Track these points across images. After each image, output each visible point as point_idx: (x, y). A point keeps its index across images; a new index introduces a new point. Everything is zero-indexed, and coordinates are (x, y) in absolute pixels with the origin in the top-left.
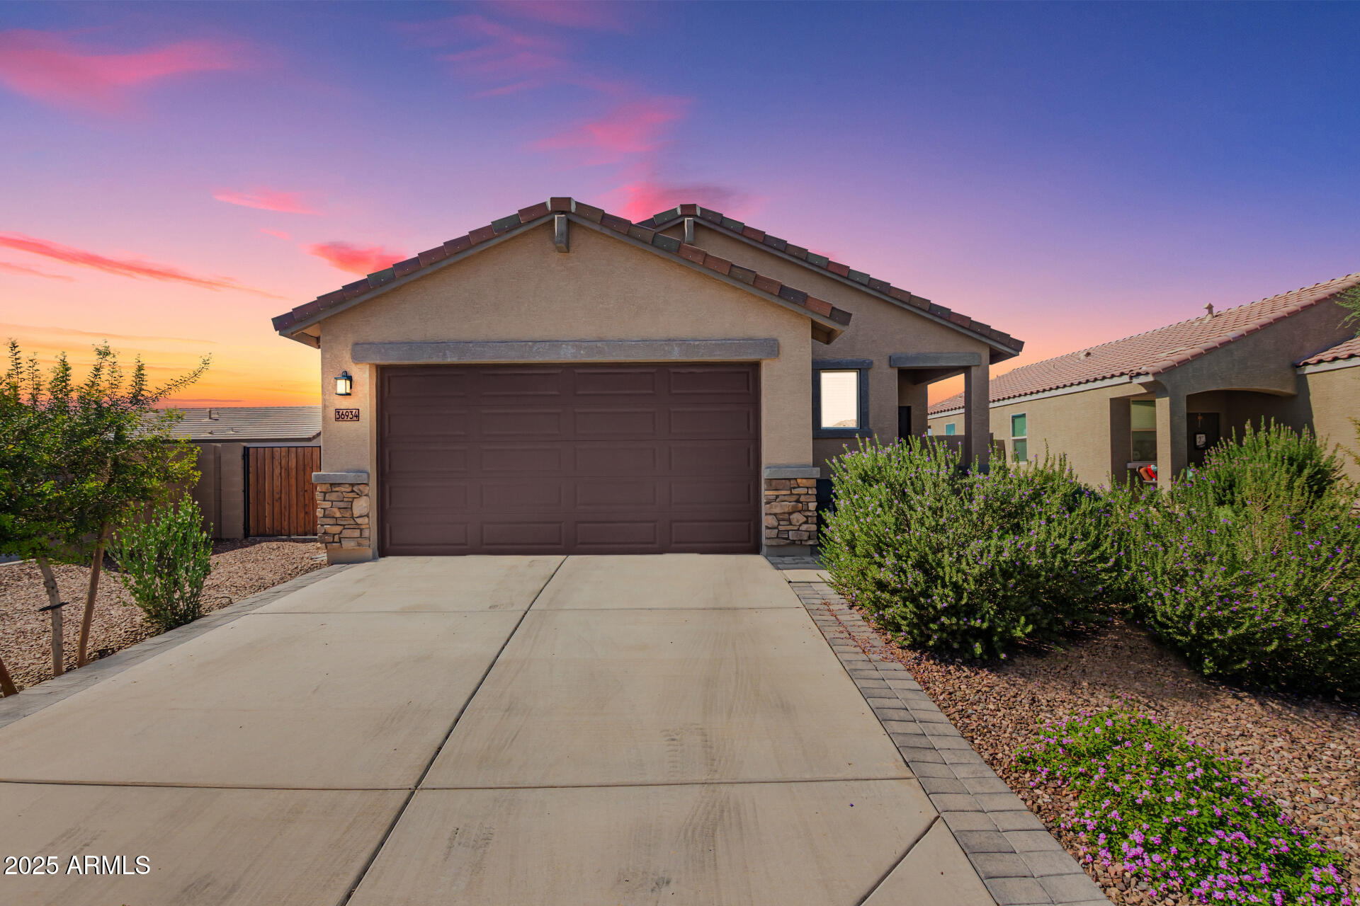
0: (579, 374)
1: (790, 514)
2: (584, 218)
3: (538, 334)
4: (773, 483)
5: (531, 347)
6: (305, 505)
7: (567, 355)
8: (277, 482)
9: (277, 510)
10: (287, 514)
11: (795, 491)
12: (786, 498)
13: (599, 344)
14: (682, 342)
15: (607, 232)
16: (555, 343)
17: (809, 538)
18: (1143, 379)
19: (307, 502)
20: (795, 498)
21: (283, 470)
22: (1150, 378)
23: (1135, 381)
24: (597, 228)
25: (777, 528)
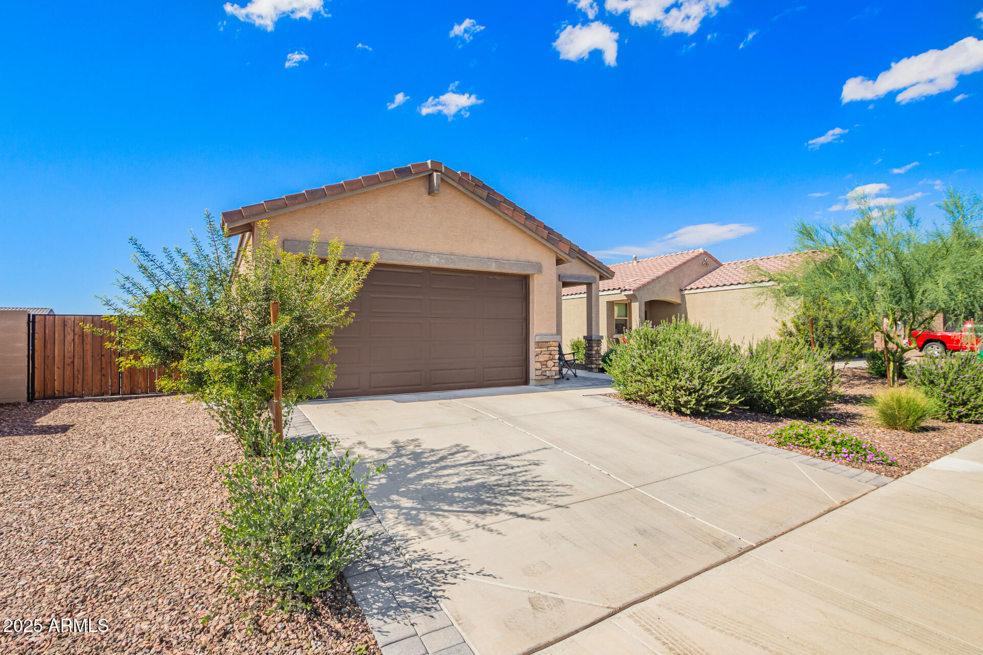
0: (433, 274)
1: (547, 361)
2: (448, 177)
3: (415, 247)
4: (539, 344)
5: (412, 255)
6: (102, 368)
7: (433, 262)
8: (69, 348)
9: (68, 372)
10: (80, 377)
11: (549, 349)
12: (545, 352)
13: (452, 257)
14: (496, 260)
15: (461, 188)
16: (427, 254)
17: (556, 375)
18: (627, 293)
19: (104, 365)
20: (549, 352)
21: (76, 337)
22: (631, 292)
23: (623, 293)
24: (455, 184)
25: (540, 370)
